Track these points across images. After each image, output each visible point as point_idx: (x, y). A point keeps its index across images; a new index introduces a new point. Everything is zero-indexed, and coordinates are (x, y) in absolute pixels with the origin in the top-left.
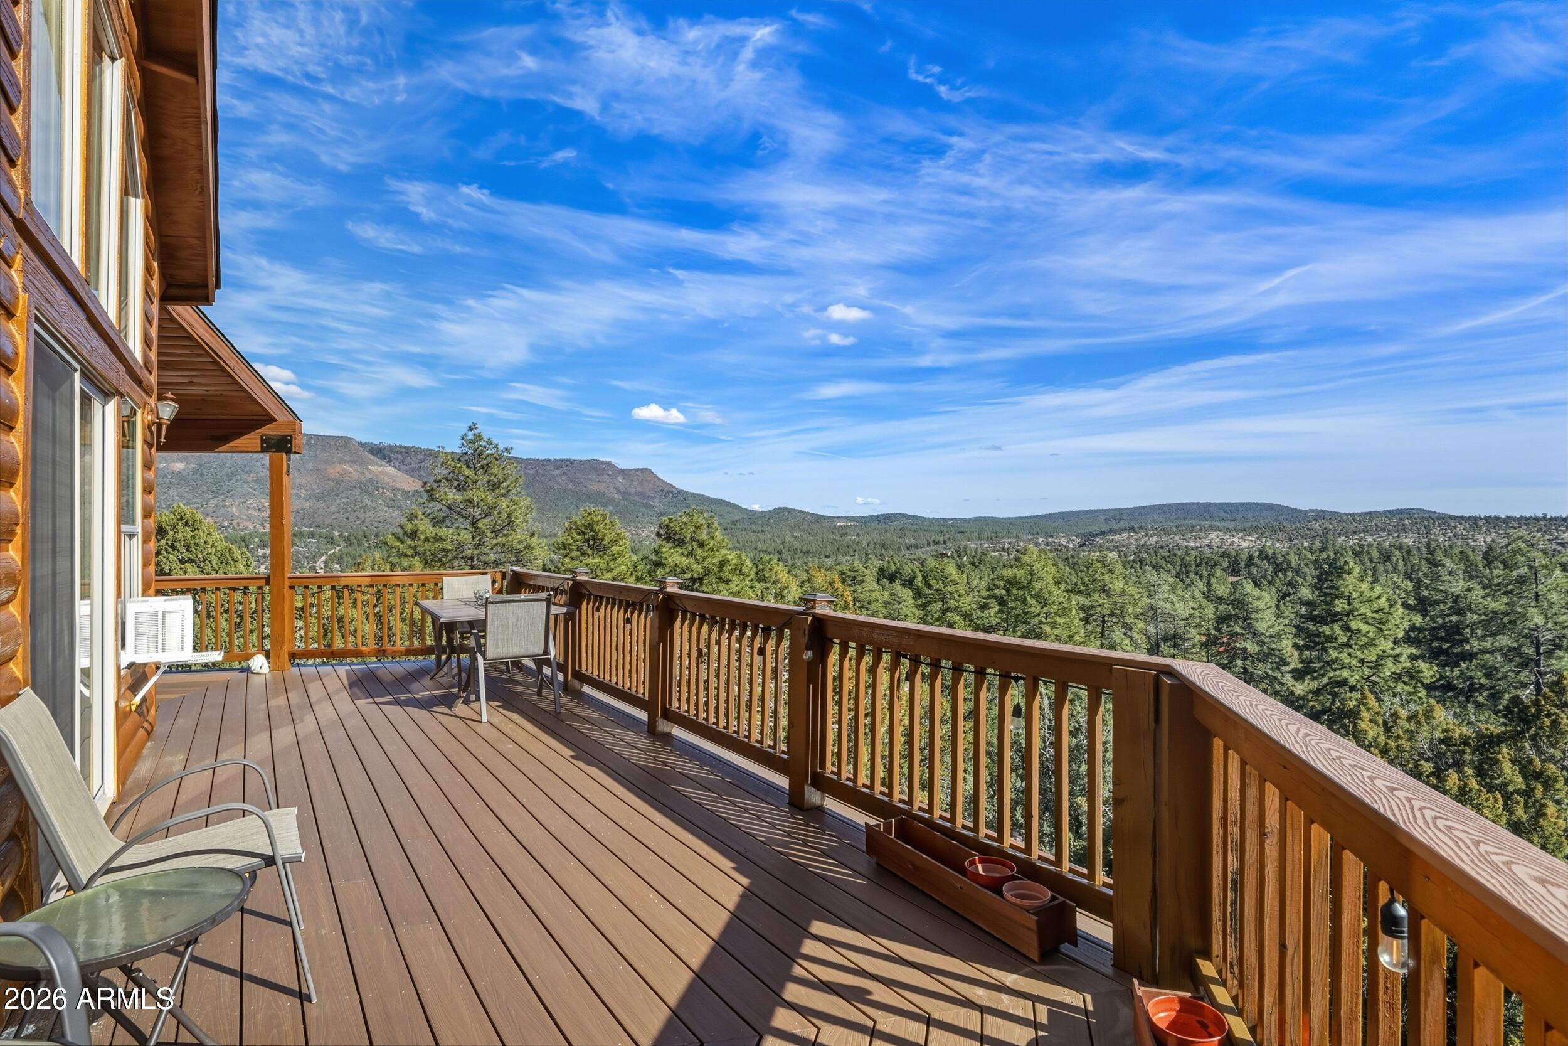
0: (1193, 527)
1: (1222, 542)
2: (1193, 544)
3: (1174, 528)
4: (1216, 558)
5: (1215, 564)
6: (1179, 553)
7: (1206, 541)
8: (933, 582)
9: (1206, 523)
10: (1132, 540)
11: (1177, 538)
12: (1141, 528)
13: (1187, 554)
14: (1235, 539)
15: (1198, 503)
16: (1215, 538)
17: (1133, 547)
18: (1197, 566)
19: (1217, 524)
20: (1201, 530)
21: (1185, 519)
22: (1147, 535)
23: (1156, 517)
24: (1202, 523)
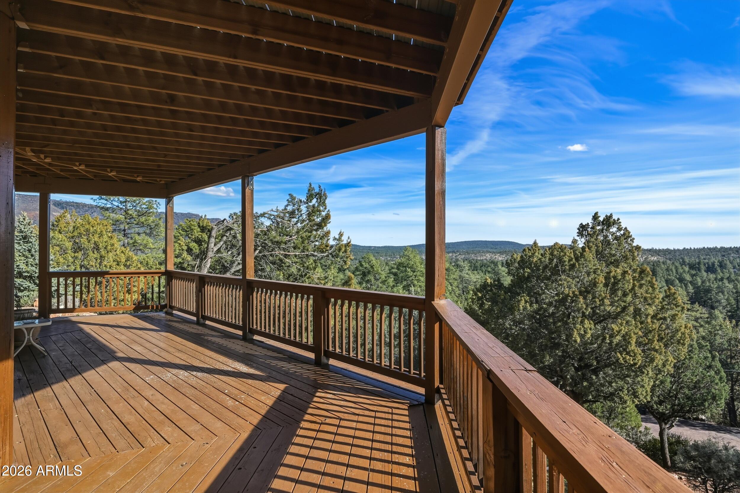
0: (479, 251)
1: (491, 258)
2: (479, 258)
3: (472, 252)
4: (488, 263)
5: (488, 266)
6: (473, 262)
7: (485, 257)
8: (364, 264)
9: (485, 250)
10: (454, 257)
11: (473, 256)
12: (458, 251)
13: (477, 262)
14: (497, 256)
15: (482, 241)
16: (488, 256)
17: (454, 260)
18: (481, 267)
19: (490, 250)
20: (482, 252)
21: (476, 247)
22: (460, 254)
23: (464, 247)
24: (484, 250)
